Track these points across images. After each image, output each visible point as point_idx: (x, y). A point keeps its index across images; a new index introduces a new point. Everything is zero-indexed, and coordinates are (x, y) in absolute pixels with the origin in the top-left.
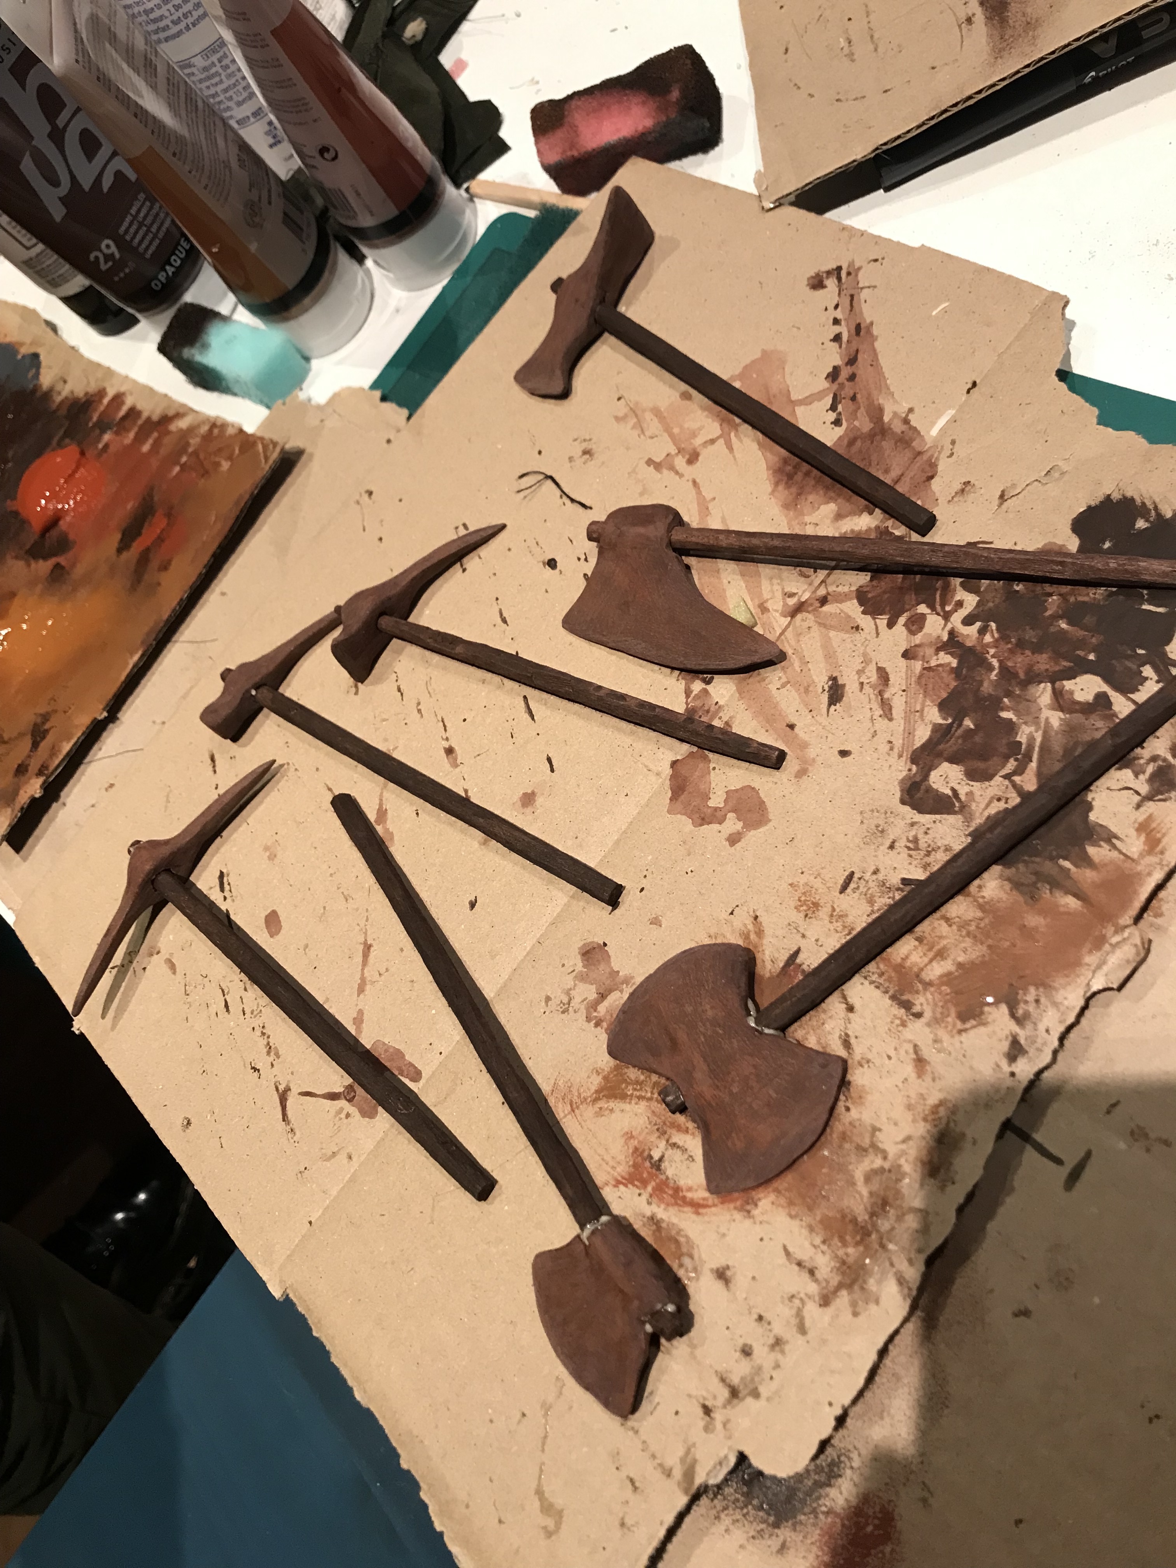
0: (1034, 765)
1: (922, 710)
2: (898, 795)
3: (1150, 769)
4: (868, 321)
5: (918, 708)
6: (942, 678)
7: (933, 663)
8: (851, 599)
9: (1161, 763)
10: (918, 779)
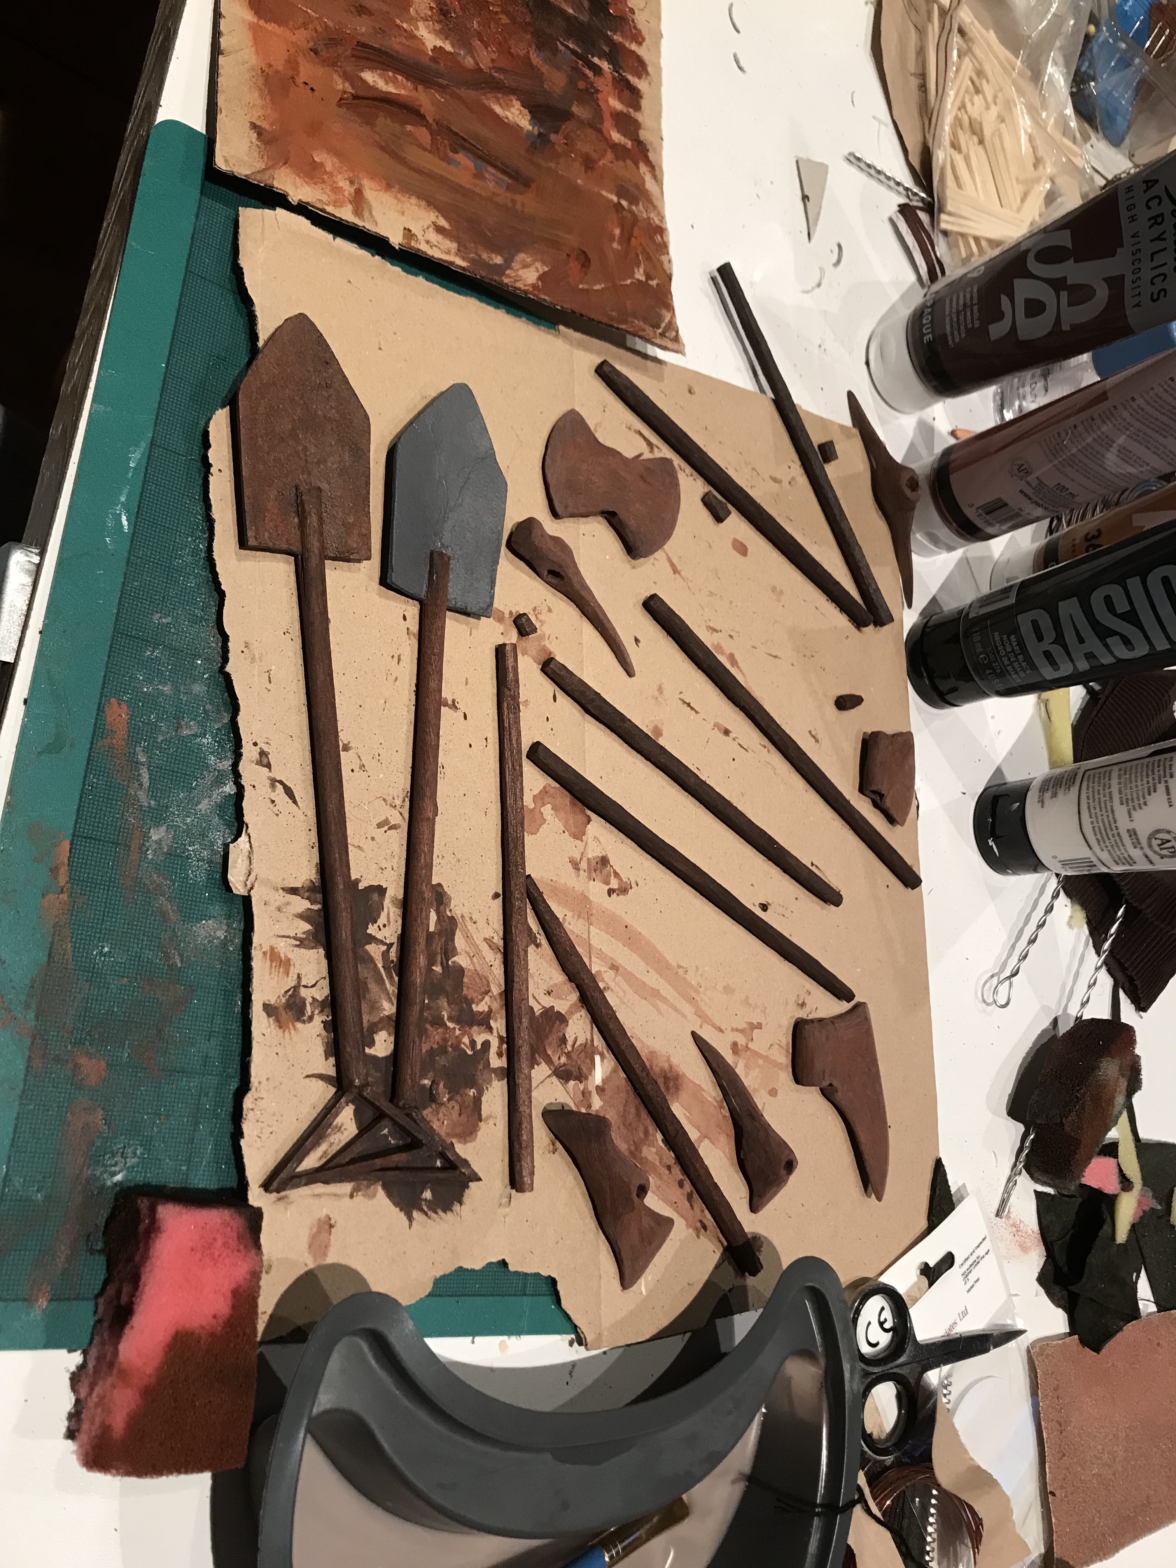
0: (380, 965)
1: (471, 960)
2: (446, 889)
3: (309, 1009)
4: (702, 1237)
5: (475, 959)
6: (475, 991)
7: (487, 998)
8: (566, 1013)
9: (305, 1018)
10: (442, 908)
